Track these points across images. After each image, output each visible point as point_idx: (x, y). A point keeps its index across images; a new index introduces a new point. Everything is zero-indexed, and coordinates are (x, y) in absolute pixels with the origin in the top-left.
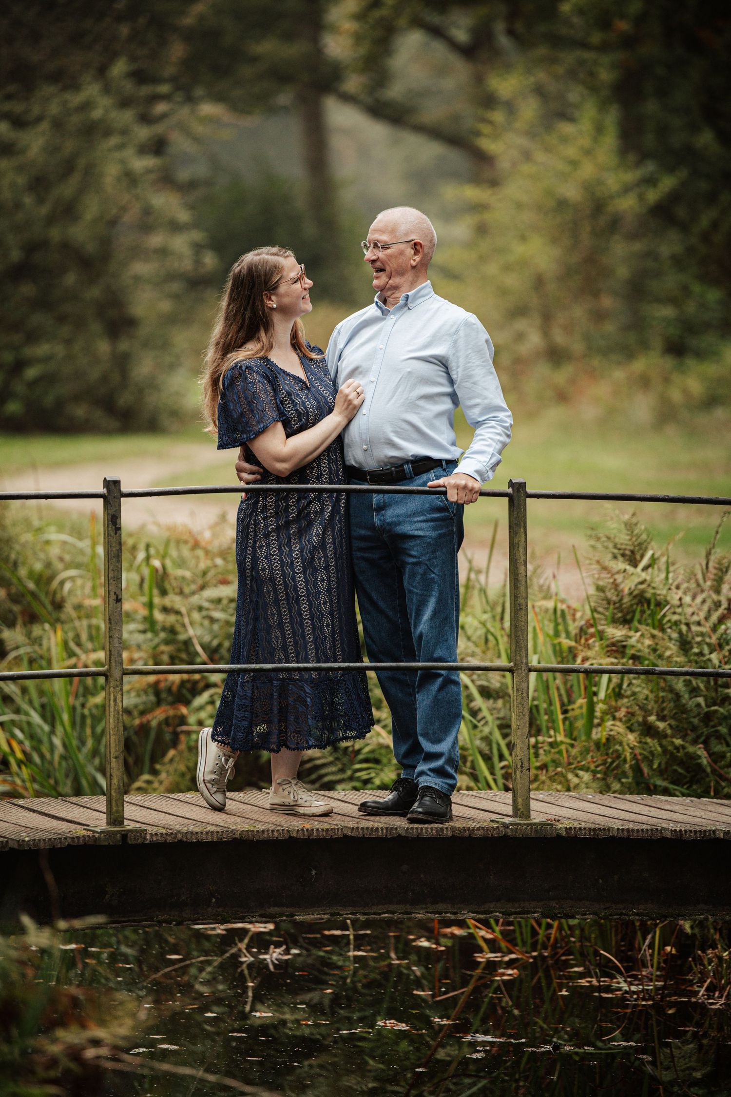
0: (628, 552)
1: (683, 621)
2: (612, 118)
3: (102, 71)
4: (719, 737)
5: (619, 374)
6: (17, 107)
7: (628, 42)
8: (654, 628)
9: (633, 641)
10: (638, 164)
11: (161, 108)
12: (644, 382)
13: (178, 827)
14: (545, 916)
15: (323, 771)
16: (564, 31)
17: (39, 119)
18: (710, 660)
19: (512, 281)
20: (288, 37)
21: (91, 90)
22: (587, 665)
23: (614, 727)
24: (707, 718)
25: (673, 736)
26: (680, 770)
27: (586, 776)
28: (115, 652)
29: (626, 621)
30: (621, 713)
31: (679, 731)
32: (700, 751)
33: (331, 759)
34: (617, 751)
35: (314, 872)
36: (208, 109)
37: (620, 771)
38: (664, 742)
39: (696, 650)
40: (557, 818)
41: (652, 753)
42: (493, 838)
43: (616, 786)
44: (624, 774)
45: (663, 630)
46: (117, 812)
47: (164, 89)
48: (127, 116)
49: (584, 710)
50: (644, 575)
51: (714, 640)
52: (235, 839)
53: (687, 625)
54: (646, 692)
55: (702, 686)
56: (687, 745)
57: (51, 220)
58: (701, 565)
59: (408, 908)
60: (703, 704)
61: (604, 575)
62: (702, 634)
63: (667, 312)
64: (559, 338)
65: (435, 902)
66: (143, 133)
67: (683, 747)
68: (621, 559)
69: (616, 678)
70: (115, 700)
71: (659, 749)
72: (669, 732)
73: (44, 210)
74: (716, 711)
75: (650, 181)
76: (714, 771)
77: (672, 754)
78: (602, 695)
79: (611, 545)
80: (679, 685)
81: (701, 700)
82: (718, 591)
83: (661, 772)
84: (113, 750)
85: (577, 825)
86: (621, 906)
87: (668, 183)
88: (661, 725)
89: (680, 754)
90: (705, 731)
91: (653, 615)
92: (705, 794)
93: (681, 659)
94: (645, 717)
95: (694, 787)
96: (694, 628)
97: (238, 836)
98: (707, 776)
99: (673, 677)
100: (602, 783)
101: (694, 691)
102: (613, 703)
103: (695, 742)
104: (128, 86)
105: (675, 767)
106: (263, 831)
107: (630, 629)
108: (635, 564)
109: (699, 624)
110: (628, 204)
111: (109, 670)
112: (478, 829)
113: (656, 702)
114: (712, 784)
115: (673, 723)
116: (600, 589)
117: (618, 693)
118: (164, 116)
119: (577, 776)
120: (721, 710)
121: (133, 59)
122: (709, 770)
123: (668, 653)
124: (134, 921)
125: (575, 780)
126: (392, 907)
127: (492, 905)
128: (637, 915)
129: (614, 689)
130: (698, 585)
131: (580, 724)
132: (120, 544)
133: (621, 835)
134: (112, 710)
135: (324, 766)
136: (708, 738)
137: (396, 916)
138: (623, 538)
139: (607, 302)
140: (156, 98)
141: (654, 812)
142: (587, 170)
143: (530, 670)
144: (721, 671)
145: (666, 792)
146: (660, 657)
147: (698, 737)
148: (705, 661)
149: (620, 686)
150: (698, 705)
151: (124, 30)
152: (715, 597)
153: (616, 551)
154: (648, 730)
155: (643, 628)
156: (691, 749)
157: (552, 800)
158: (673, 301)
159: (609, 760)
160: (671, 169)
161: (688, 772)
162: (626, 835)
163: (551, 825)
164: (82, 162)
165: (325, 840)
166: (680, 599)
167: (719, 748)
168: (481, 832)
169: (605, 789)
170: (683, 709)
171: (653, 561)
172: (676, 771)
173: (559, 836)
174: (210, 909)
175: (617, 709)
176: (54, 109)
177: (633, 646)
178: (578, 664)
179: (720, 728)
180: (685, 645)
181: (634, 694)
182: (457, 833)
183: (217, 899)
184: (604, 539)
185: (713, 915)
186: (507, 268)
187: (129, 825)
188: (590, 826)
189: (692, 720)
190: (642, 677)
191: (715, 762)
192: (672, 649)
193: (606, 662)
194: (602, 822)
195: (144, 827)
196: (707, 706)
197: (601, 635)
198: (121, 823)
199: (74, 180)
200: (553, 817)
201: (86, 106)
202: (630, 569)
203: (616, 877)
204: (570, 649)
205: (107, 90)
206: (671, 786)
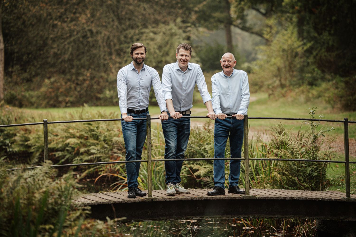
0: (280, 132)
1: (292, 148)
2: (296, 30)
3: (175, 21)
4: (301, 175)
5: (297, 90)
6: (155, 30)
7: (299, 12)
8: (285, 150)
9: (279, 153)
10: (303, 40)
11: (189, 29)
12: (303, 92)
13: (165, 197)
14: (253, 218)
15: (210, 184)
16: (284, 9)
17: (160, 32)
18: (298, 157)
19: (272, 68)
20: (222, 12)
21: (172, 25)
22: (269, 158)
23: (275, 173)
24: (298, 171)
25: (289, 175)
26: (291, 183)
27: (269, 185)
28: (149, 156)
29: (278, 148)
30: (277, 170)
31: (291, 174)
32: (296, 179)
33: (212, 181)
34: (276, 179)
35: (198, 208)
36: (201, 29)
37: (276, 184)
38: (287, 177)
39: (295, 155)
40: (256, 195)
41: (284, 179)
42: (240, 199)
43: (276, 187)
44: (277, 184)
45: (287, 150)
46: (150, 194)
47: (189, 25)
48: (181, 31)
49: (268, 169)
50: (283, 137)
51: (300, 152)
52: (178, 200)
53: (293, 149)
54: (283, 165)
55: (296, 163)
56: (293, 177)
57: (163, 56)
58: (297, 134)
59: (221, 216)
60: (296, 168)
61: (273, 137)
62: (296, 151)
63: (309, 75)
64: (283, 82)
65: (227, 215)
66: (184, 35)
67: (292, 178)
68: (278, 133)
69: (276, 161)
70: (150, 167)
71: (286, 178)
72: (288, 174)
73: (161, 54)
74: (300, 169)
75: (304, 44)
76: (299, 184)
77: (289, 180)
78: (272, 166)
79: (275, 130)
80: (291, 163)
81: (296, 167)
82: (301, 141)
83: (287, 184)
84: (149, 179)
85: (261, 196)
86: (272, 215)
87: (309, 45)
88: (286, 173)
89: (291, 180)
90: (297, 174)
91: (285, 146)
92: (297, 189)
93: (291, 157)
94: (282, 171)
95: (295, 187)
96: (294, 150)
97: (179, 199)
98: (298, 185)
99: (289, 161)
100: (272, 187)
101: (294, 164)
102: (275, 168)
103: (295, 177)
104: (181, 24)
105: (290, 183)
106: (185, 198)
107: (279, 150)
108: (280, 134)
109: (297, 149)
110: (300, 50)
111: (148, 160)
112: (237, 197)
113: (285, 167)
114: (299, 187)
115: (289, 172)
116: (272, 140)
117: (276, 165)
118: (189, 31)
119: (266, 185)
120: (301, 169)
121: (183, 17)
122: (298, 183)
123: (288, 156)
124: (155, 219)
125: (266, 186)
126: (217, 216)
127: (241, 215)
128: (276, 217)
129: (275, 164)
130: (296, 139)
131: (268, 172)
132: (150, 130)
133: (271, 199)
134: (149, 170)
135: (210, 183)
136: (298, 175)
137: (218, 218)
138: (278, 129)
139: (295, 73)
140: (187, 27)
141: (281, 193)
142: (290, 42)
143: (249, 160)
144: (301, 160)
145: (288, 189)
146: (286, 156)
147: (296, 175)
148: (297, 158)
149: (277, 163)
150: (295, 168)
151: (181, 11)
152: (300, 142)
153: (277, 131)
154: (284, 174)
155: (282, 150)
156: (294, 178)
157: (257, 191)
158: (311, 73)
159: (274, 181)
160: (310, 42)
161: (293, 184)
162: (272, 199)
163: (254, 196)
164: (170, 42)
165: (200, 200)
166: (291, 143)
167: (301, 178)
168: (238, 198)
169: (273, 188)
170: (292, 169)
171: (285, 134)
172: (290, 184)
173: (256, 199)
174: (173, 217)
175: (276, 169)
176: (164, 30)
177: (280, 154)
178: (267, 158)
179: (301, 173)
180: (292, 153)
181: (280, 165)
182: (232, 199)
183: (175, 214)
184: (274, 129)
185: (294, 217)
186: (271, 65)
187: (153, 197)
188: (264, 196)
189: (294, 171)
190: (282, 161)
191: (300, 181)
192: (289, 155)
193: (274, 157)
194: (267, 195)
195: (157, 197)
196: (297, 168)
197: (272, 151)
198: (152, 196)
199: (168, 46)
200: (255, 194)
201: (171, 29)
202: (279, 136)
203: (271, 209)
204: (265, 155)
205: (176, 25)
206: (289, 187)
